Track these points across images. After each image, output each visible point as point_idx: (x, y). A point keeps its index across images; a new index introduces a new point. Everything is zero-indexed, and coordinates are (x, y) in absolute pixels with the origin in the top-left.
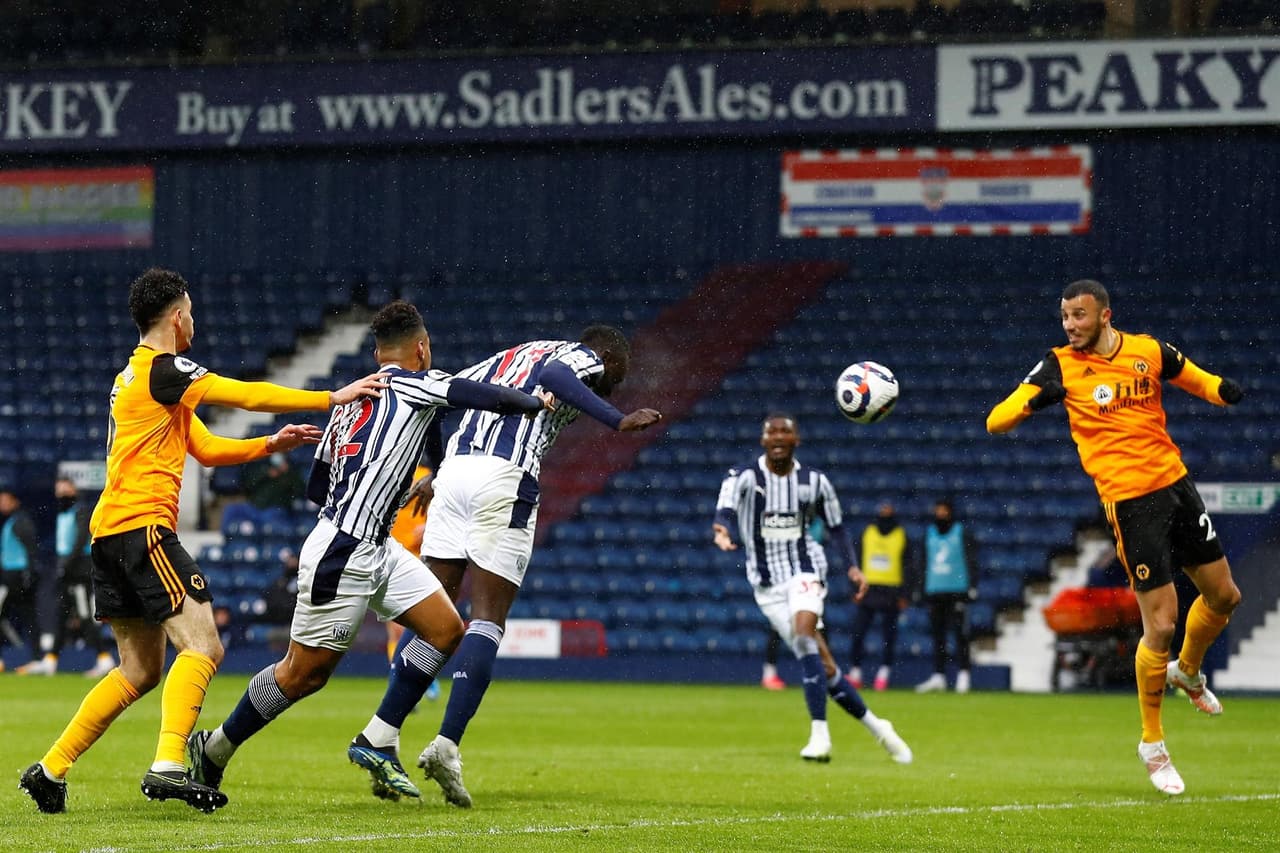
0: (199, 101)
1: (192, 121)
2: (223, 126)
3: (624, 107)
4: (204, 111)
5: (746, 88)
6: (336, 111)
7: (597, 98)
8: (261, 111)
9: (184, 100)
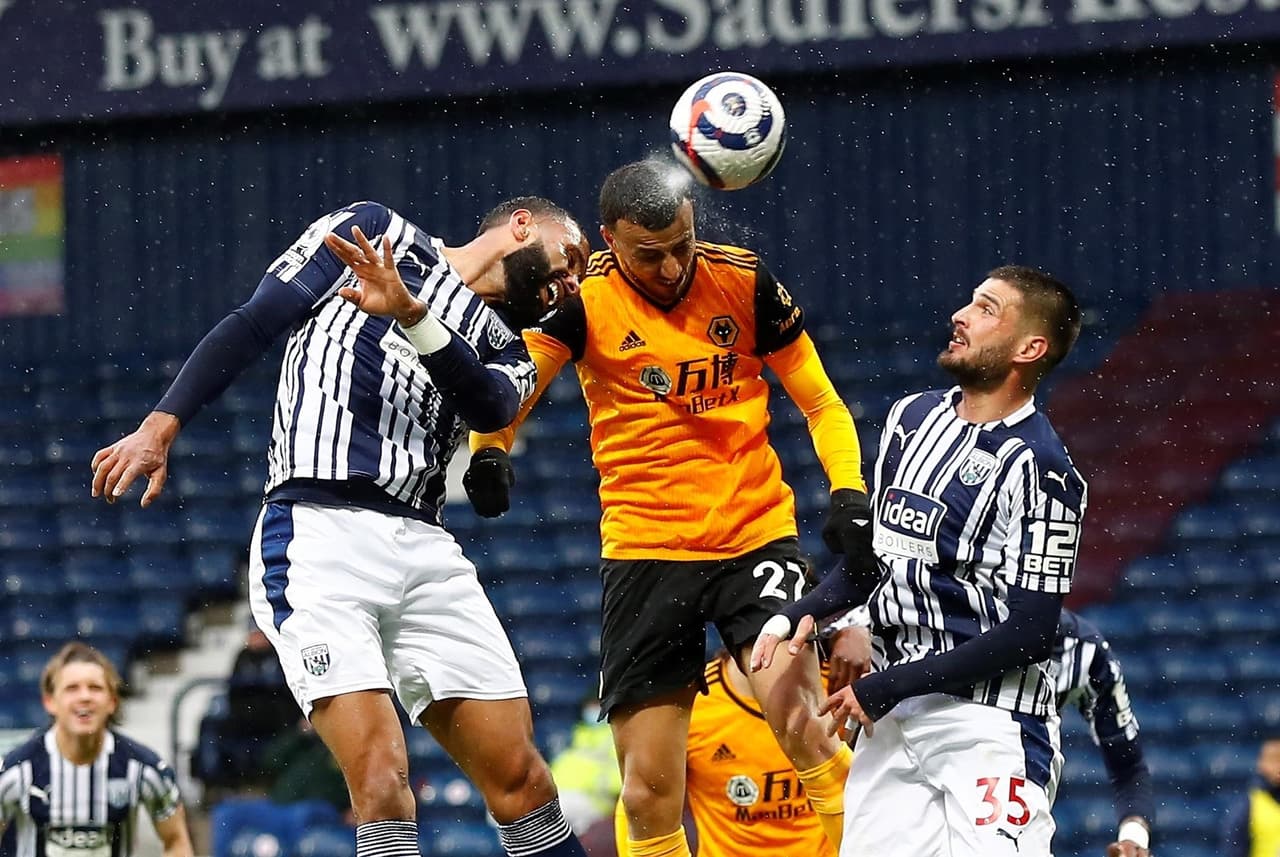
0: (143, 24)
1: (131, 64)
2: (193, 72)
4: (153, 45)
6: (408, 34)
8: (265, 42)
9: (114, 23)
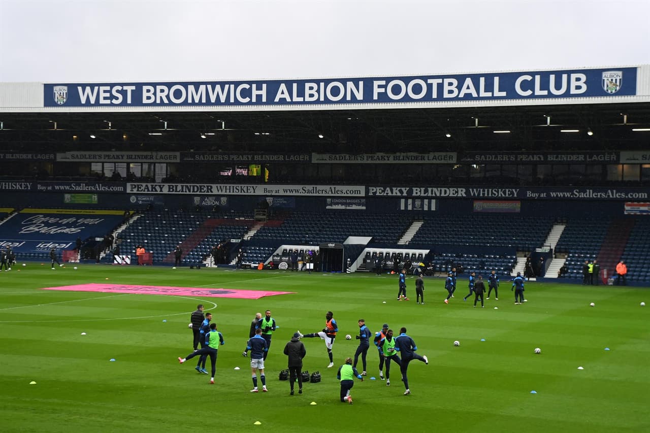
0: (531, 192)
1: (529, 195)
3: (601, 195)
5: (621, 193)
6: (553, 194)
7: (596, 194)
8: (541, 194)
